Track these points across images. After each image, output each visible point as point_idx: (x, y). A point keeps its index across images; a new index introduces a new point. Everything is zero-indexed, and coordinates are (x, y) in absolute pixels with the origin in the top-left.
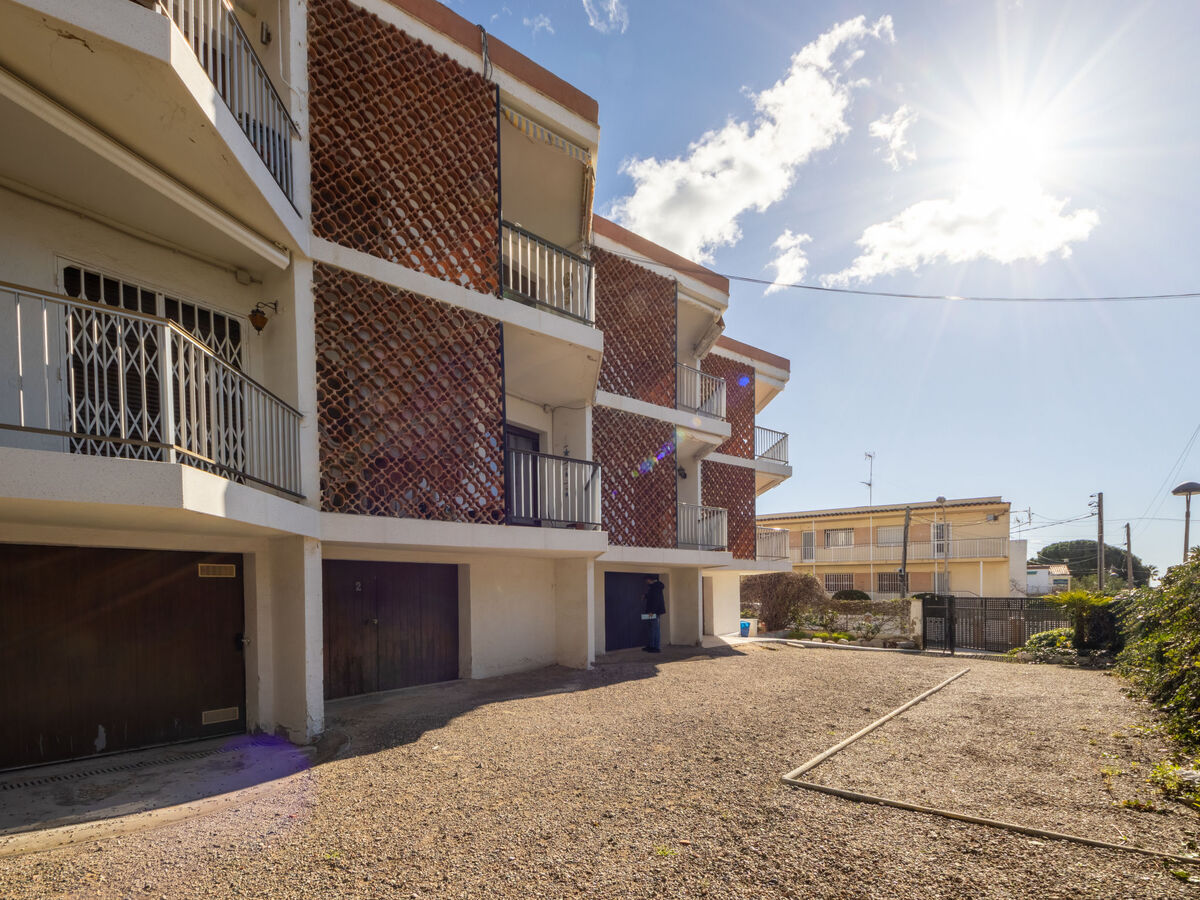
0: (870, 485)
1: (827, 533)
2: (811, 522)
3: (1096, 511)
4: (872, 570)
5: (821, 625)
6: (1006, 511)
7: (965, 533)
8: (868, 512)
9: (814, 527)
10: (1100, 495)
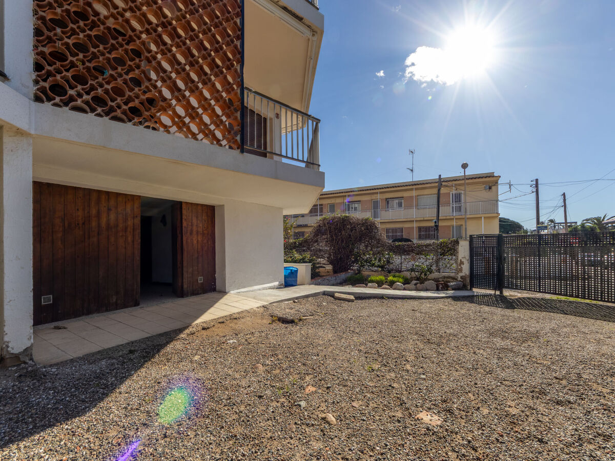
0: (412, 171)
1: (387, 201)
2: (377, 193)
3: (534, 190)
4: (415, 225)
5: (379, 266)
6: (496, 183)
7: (473, 198)
8: (413, 185)
9: (379, 197)
10: (537, 180)
